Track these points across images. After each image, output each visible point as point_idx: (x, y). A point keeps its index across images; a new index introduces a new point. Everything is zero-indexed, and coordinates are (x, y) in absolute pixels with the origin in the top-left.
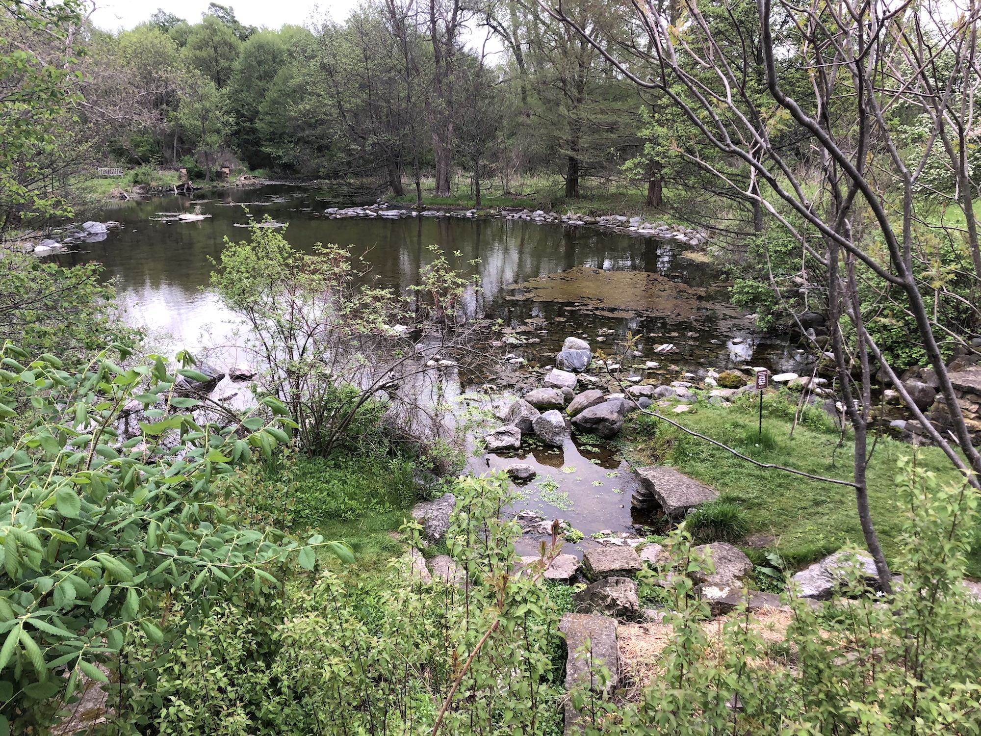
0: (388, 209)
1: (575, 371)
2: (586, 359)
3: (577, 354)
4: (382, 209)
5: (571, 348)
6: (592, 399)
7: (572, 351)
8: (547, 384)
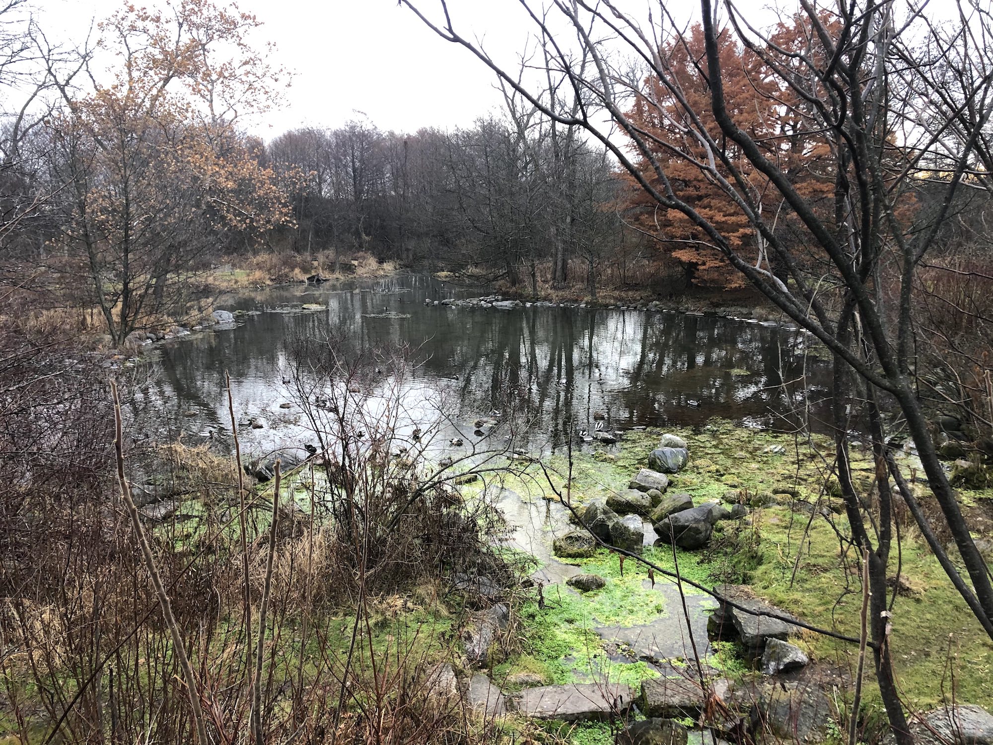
0: (502, 300)
1: (667, 471)
2: (681, 459)
3: (672, 453)
4: (497, 300)
5: (667, 445)
6: (679, 504)
7: (667, 449)
8: (634, 485)
